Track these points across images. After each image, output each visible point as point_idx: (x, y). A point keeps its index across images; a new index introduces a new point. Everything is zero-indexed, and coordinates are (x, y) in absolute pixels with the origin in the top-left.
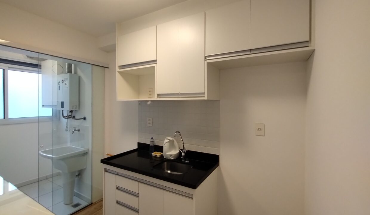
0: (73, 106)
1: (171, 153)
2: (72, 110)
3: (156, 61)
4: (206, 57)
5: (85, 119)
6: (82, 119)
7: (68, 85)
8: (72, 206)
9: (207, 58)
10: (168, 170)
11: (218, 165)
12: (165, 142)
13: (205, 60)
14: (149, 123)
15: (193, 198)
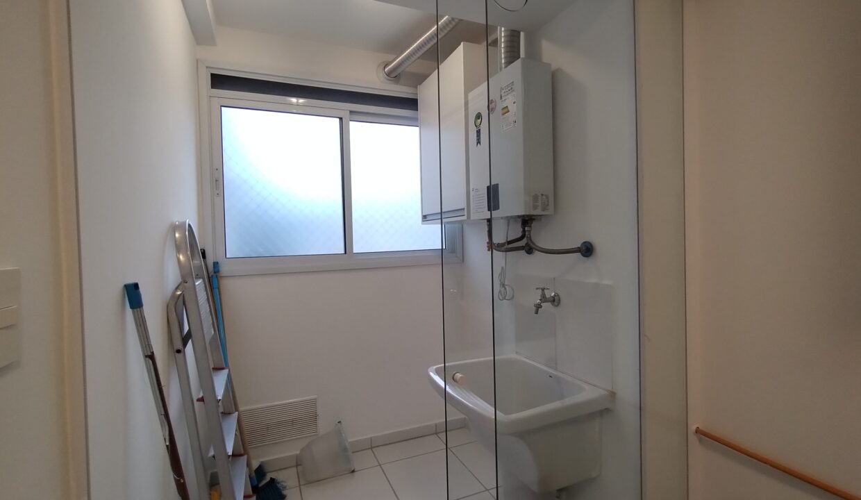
0: (536, 198)
2: (532, 212)
5: (587, 250)
6: (575, 250)
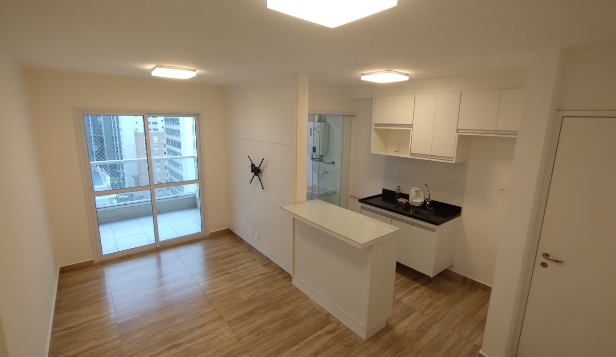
0: (323, 151)
1: (416, 200)
2: (323, 155)
3: (412, 125)
4: (457, 130)
5: (333, 163)
6: (331, 163)
7: (321, 132)
9: (459, 131)
11: (460, 215)
12: (412, 191)
13: (457, 132)
14: (396, 173)
15: (435, 232)
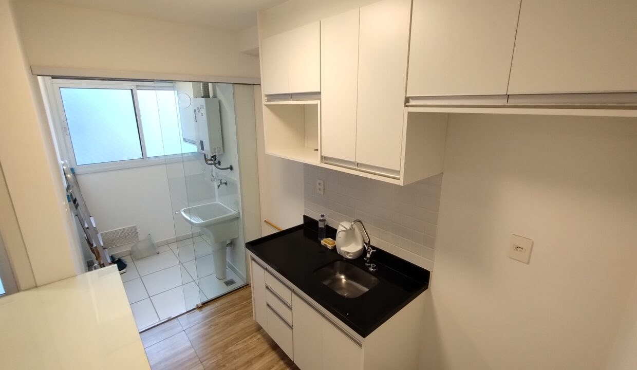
0: (215, 149)
2: (215, 154)
3: (319, 93)
4: (407, 100)
5: (232, 169)
6: (227, 168)
7: (205, 115)
8: (224, 282)
10: (341, 273)
11: (427, 288)
12: (339, 230)
13: (405, 106)
14: (320, 189)
